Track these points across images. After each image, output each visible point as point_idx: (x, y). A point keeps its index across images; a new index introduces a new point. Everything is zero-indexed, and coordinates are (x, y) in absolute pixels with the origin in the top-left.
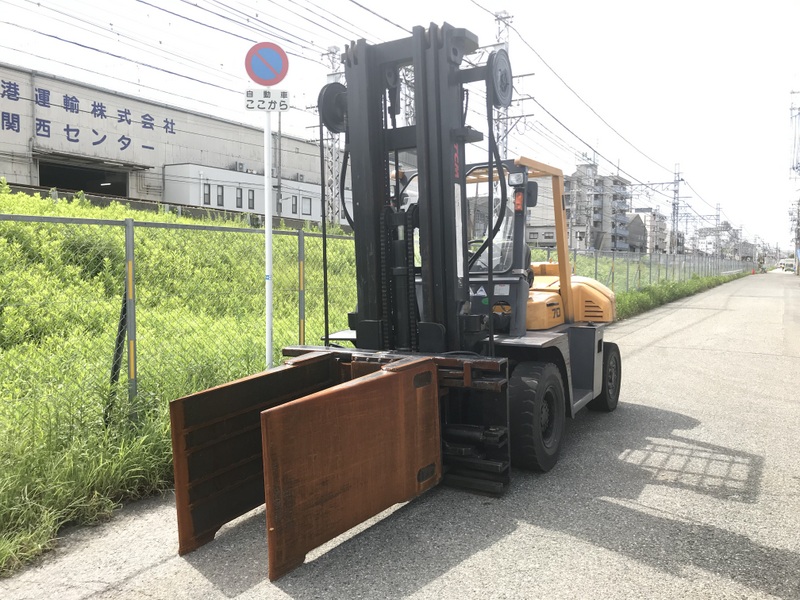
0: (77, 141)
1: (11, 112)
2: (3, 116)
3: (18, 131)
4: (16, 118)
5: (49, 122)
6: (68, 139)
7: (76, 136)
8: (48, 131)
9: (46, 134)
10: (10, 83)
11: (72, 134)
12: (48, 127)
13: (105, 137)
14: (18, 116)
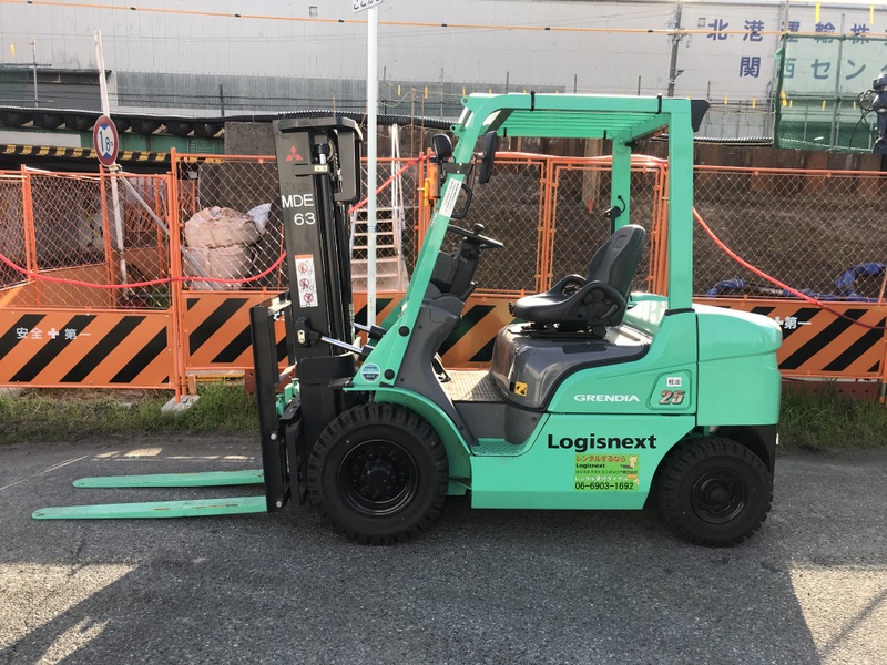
0: (826, 77)
1: (751, 55)
2: (742, 61)
3: (757, 76)
4: (757, 61)
5: (794, 59)
6: (816, 76)
7: (826, 71)
8: (792, 71)
9: (790, 74)
10: (754, 23)
11: (821, 71)
12: (793, 66)
13: (864, 67)
14: (759, 58)
